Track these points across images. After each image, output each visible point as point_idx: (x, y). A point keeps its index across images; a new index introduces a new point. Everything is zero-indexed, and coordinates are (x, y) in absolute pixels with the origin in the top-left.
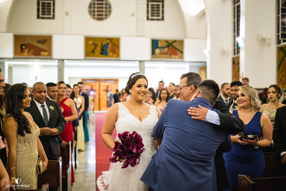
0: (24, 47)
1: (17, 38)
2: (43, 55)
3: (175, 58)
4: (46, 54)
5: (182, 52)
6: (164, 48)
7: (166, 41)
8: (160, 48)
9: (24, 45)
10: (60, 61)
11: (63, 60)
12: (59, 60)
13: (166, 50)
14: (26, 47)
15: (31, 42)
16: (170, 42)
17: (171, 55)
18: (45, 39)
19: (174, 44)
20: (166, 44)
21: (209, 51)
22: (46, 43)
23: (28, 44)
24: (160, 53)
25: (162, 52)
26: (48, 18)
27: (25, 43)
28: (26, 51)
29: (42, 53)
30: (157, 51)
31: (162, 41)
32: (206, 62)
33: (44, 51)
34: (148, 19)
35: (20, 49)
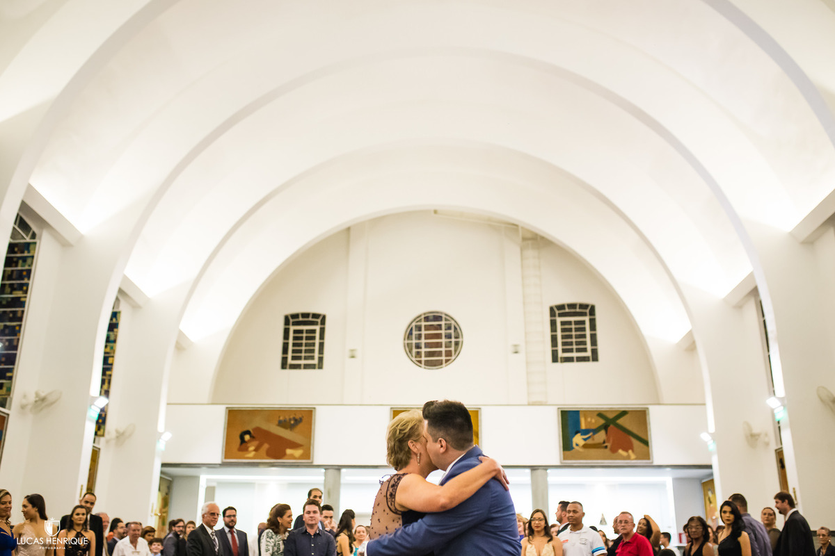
0: (247, 437)
1: (234, 415)
2: (292, 457)
3: (628, 458)
4: (298, 452)
5: (646, 443)
6: (596, 431)
7: (600, 415)
8: (585, 432)
9: (248, 432)
10: (331, 472)
11: (339, 468)
12: (327, 467)
13: (601, 436)
14: (252, 437)
15: (265, 426)
16: (611, 416)
17: (614, 450)
18: (298, 417)
19: (621, 421)
20: (602, 422)
21: (714, 436)
22: (300, 426)
23: (258, 429)
24: (585, 446)
25: (590, 441)
26: (307, 367)
27: (250, 428)
28: (252, 448)
29: (289, 451)
30: (578, 440)
31: (588, 413)
32: (710, 467)
33: (295, 446)
34: (555, 359)
35: (239, 441)
